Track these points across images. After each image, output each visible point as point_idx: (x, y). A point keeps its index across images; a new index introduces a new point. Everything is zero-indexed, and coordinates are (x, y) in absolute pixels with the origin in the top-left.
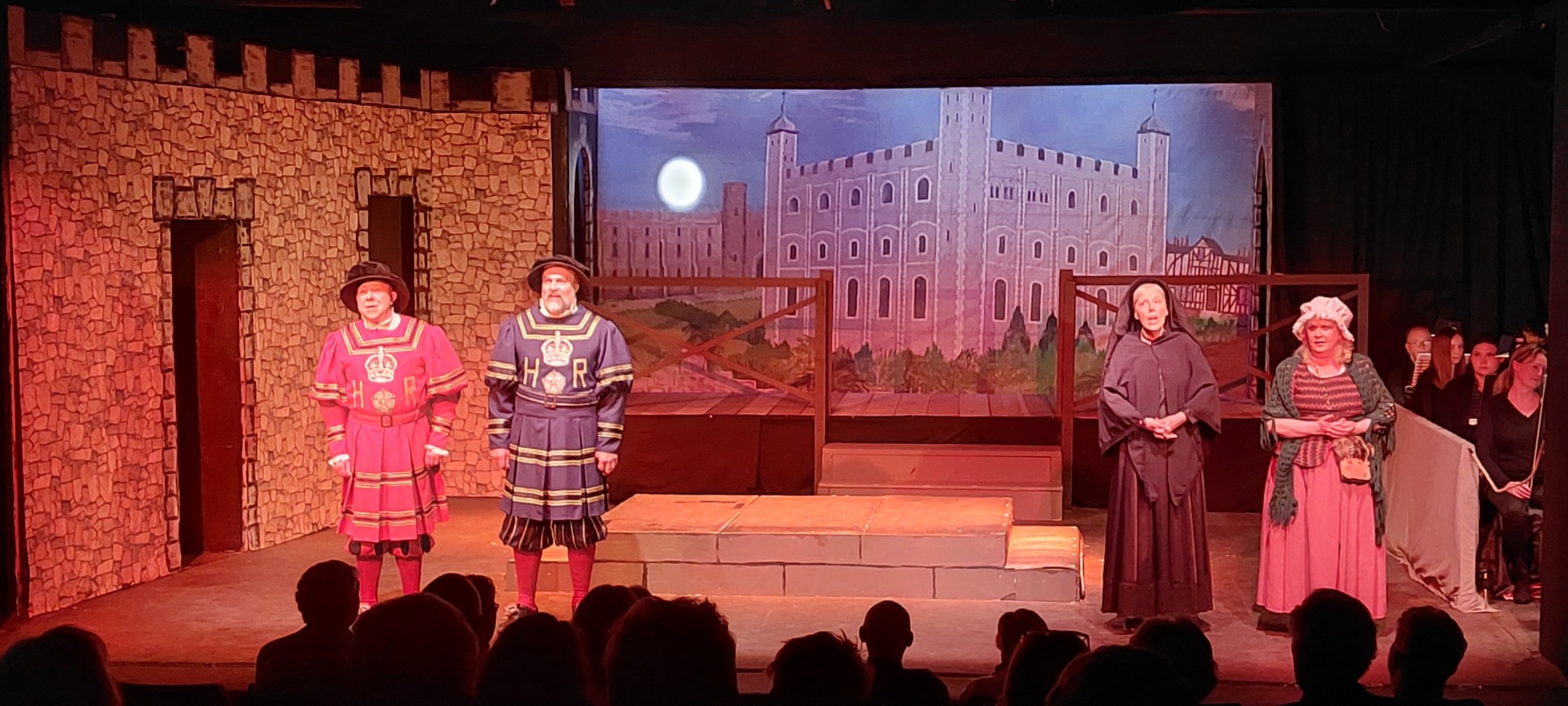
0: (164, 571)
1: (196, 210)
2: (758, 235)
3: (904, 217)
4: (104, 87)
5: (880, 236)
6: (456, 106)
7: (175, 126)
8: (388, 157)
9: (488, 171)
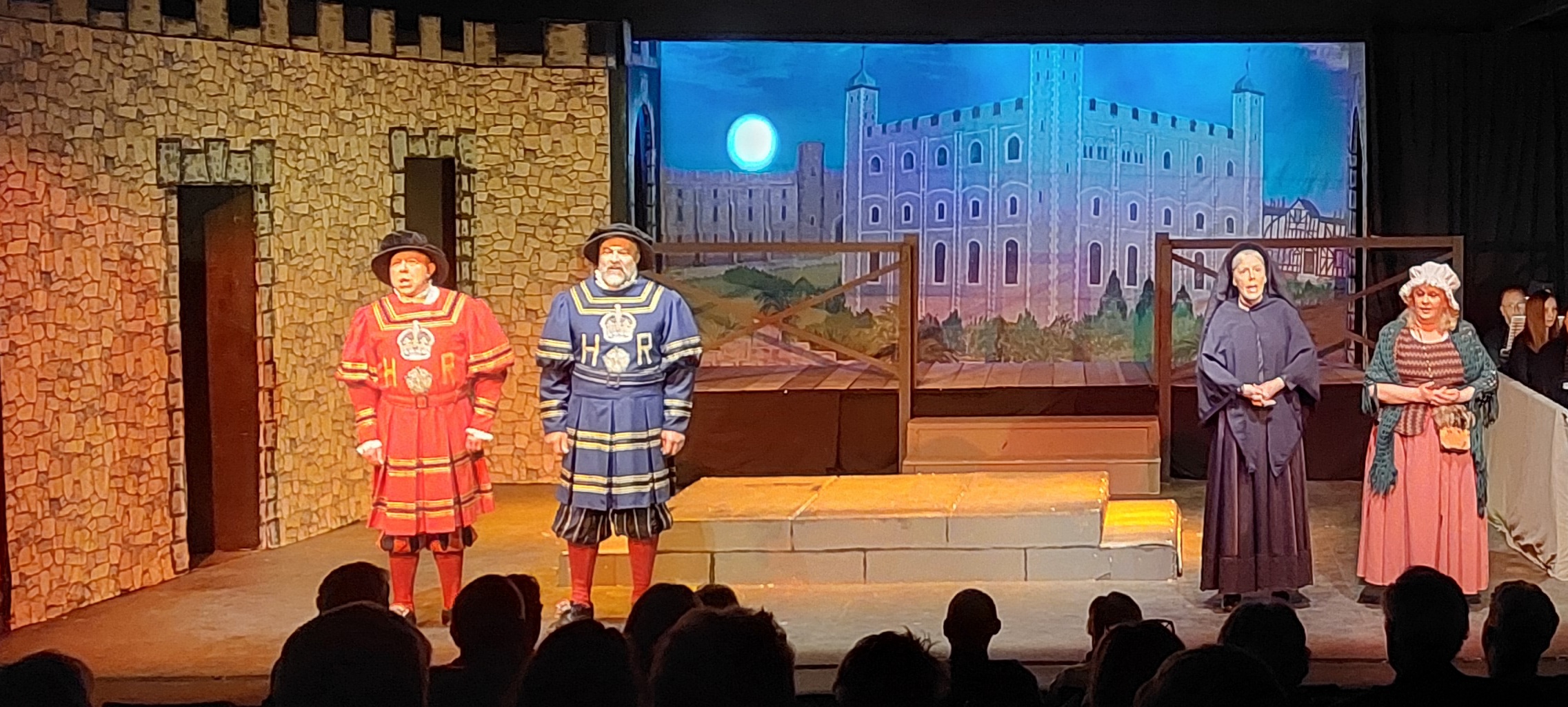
0: (169, 574)
1: (206, 174)
2: (838, 196)
3: (994, 178)
4: (100, 40)
5: (968, 197)
6: (503, 60)
7: (183, 82)
8: (427, 115)
9: (539, 130)
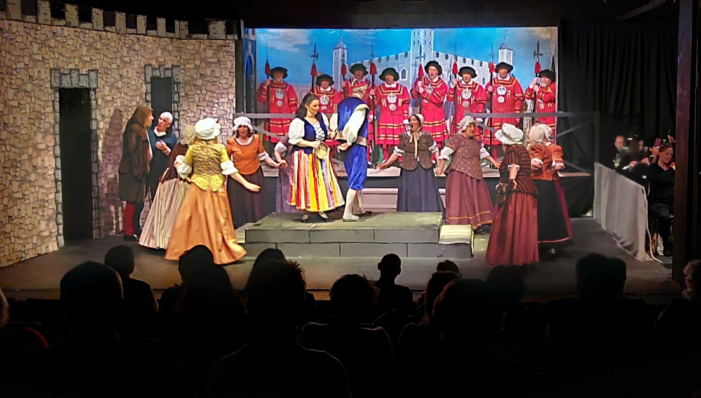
0: (56, 248)
1: (70, 84)
4: (26, 27)
6: (191, 36)
7: (60, 45)
8: (160, 59)
9: (206, 66)
